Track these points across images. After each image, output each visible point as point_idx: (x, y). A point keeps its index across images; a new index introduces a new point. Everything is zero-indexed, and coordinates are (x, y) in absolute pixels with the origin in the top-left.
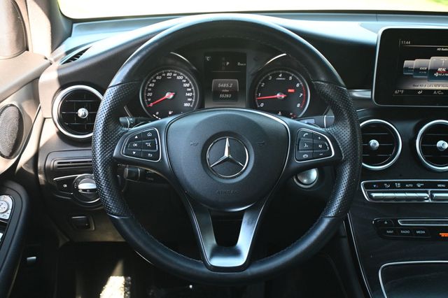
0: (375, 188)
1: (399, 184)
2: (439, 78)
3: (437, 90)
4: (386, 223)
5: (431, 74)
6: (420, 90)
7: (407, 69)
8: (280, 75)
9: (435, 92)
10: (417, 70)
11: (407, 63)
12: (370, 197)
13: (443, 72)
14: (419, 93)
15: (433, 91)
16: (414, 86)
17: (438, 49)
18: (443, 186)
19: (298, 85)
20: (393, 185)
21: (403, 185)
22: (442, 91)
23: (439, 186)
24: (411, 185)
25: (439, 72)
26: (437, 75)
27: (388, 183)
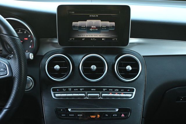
0: (58, 91)
1: (70, 89)
2: (93, 31)
3: (92, 38)
4: (62, 110)
5: (88, 29)
6: (83, 38)
7: (74, 26)
8: (20, 31)
9: (92, 39)
10: (80, 27)
11: (74, 23)
12: (55, 96)
13: (94, 28)
14: (83, 39)
15: (91, 38)
16: (78, 36)
17: (90, 16)
18: (94, 90)
19: (29, 36)
20: (67, 90)
21: (73, 89)
22: (96, 38)
23: (92, 90)
24: (77, 90)
25: (92, 28)
26: (91, 29)
27: (65, 88)
